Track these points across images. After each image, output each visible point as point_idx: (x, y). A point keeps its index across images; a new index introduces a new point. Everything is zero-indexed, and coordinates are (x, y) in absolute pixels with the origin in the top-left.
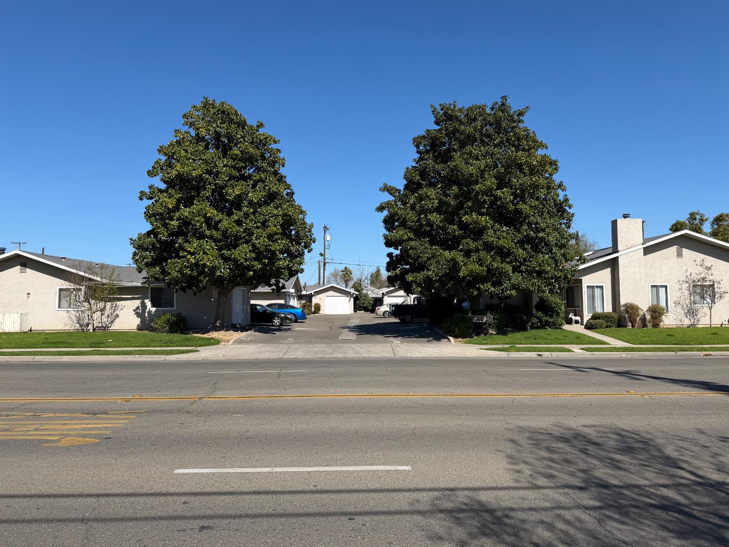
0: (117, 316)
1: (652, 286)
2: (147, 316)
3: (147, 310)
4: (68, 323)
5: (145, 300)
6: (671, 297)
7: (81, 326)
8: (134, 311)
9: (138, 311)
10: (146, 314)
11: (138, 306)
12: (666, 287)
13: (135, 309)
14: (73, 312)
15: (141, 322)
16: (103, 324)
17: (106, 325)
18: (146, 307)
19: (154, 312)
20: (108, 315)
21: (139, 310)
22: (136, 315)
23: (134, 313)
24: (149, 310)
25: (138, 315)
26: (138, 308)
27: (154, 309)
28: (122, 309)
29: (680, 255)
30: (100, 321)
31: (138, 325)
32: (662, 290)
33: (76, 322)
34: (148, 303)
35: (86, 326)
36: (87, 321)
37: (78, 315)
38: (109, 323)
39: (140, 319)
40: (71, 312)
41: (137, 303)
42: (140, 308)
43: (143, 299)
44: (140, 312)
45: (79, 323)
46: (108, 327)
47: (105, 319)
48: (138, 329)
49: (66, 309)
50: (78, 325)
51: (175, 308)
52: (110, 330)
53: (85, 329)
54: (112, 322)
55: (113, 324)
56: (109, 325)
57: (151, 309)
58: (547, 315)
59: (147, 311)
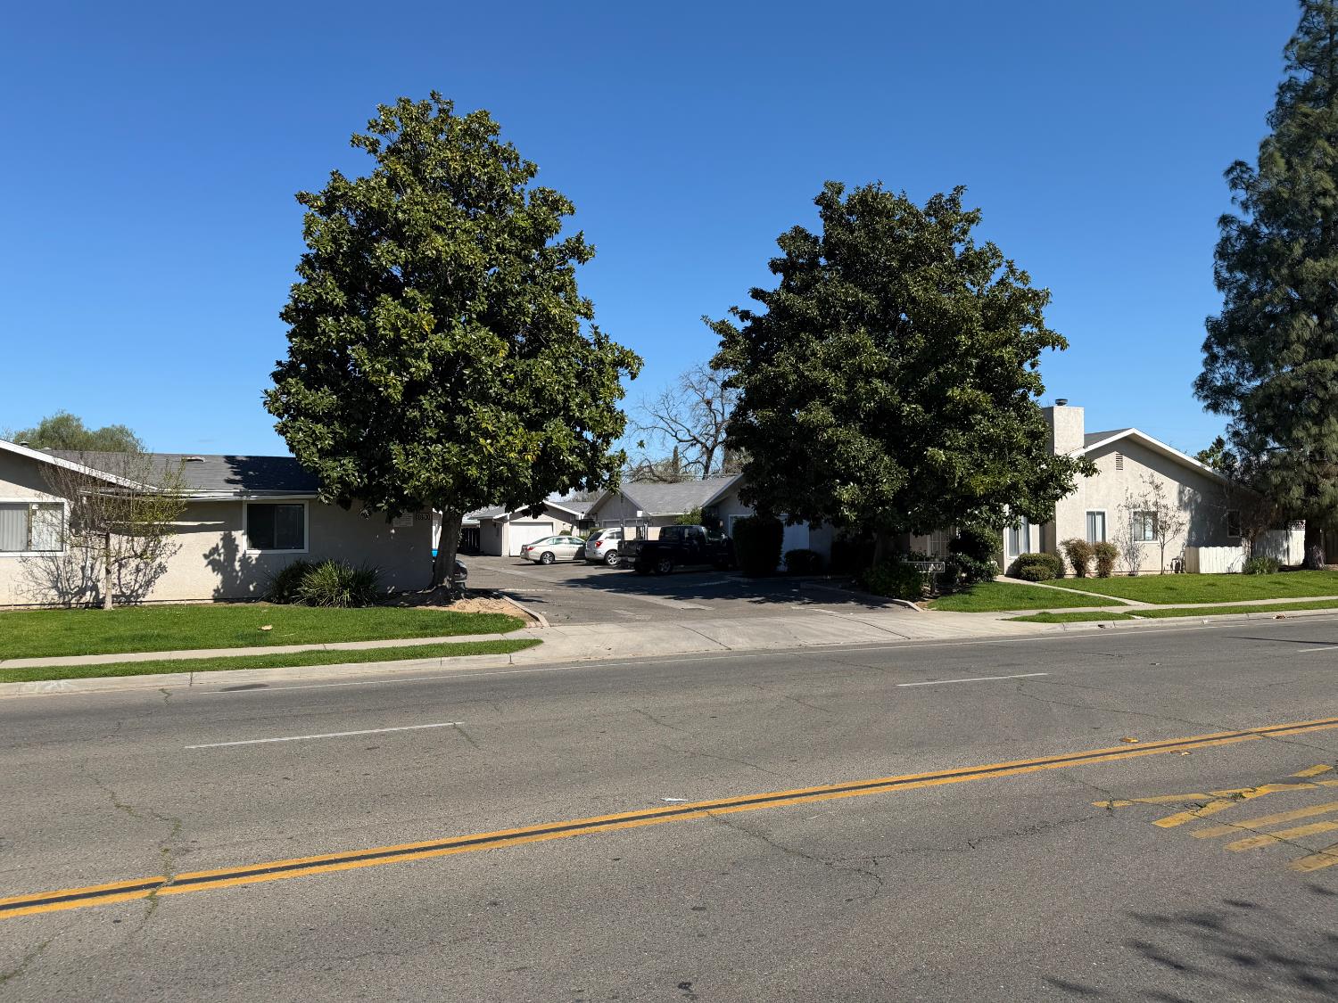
0: (162, 569)
1: (1088, 513)
2: (238, 568)
3: (239, 555)
4: (25, 588)
5: (233, 533)
6: (1110, 530)
7: (62, 593)
8: (206, 556)
9: (216, 556)
10: (237, 565)
11: (214, 546)
12: (1103, 514)
13: (207, 553)
14: (40, 561)
15: (223, 582)
16: (124, 590)
17: (132, 591)
18: (236, 548)
19: (256, 559)
20: (137, 566)
21: (219, 555)
22: (210, 567)
23: (206, 562)
24: (244, 555)
25: (215, 566)
26: (215, 550)
27: (255, 553)
28: (175, 553)
29: (1119, 467)
30: (116, 581)
31: (217, 591)
32: (1099, 518)
33: (49, 584)
34: (241, 539)
35: (76, 594)
36: (79, 583)
37: (53, 568)
38: (141, 587)
39: (220, 577)
40: (34, 560)
41: (215, 538)
42: (222, 551)
43: (228, 528)
44: (220, 561)
45: (56, 587)
46: (138, 596)
47: (128, 578)
48: (216, 600)
49: (19, 554)
50: (54, 592)
51: (306, 550)
52: (141, 602)
53: (73, 601)
54: (148, 583)
55: (150, 589)
56: (140, 592)
57: (248, 552)
58: (976, 559)
59: (237, 558)
